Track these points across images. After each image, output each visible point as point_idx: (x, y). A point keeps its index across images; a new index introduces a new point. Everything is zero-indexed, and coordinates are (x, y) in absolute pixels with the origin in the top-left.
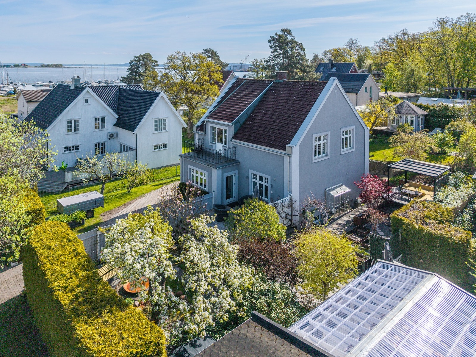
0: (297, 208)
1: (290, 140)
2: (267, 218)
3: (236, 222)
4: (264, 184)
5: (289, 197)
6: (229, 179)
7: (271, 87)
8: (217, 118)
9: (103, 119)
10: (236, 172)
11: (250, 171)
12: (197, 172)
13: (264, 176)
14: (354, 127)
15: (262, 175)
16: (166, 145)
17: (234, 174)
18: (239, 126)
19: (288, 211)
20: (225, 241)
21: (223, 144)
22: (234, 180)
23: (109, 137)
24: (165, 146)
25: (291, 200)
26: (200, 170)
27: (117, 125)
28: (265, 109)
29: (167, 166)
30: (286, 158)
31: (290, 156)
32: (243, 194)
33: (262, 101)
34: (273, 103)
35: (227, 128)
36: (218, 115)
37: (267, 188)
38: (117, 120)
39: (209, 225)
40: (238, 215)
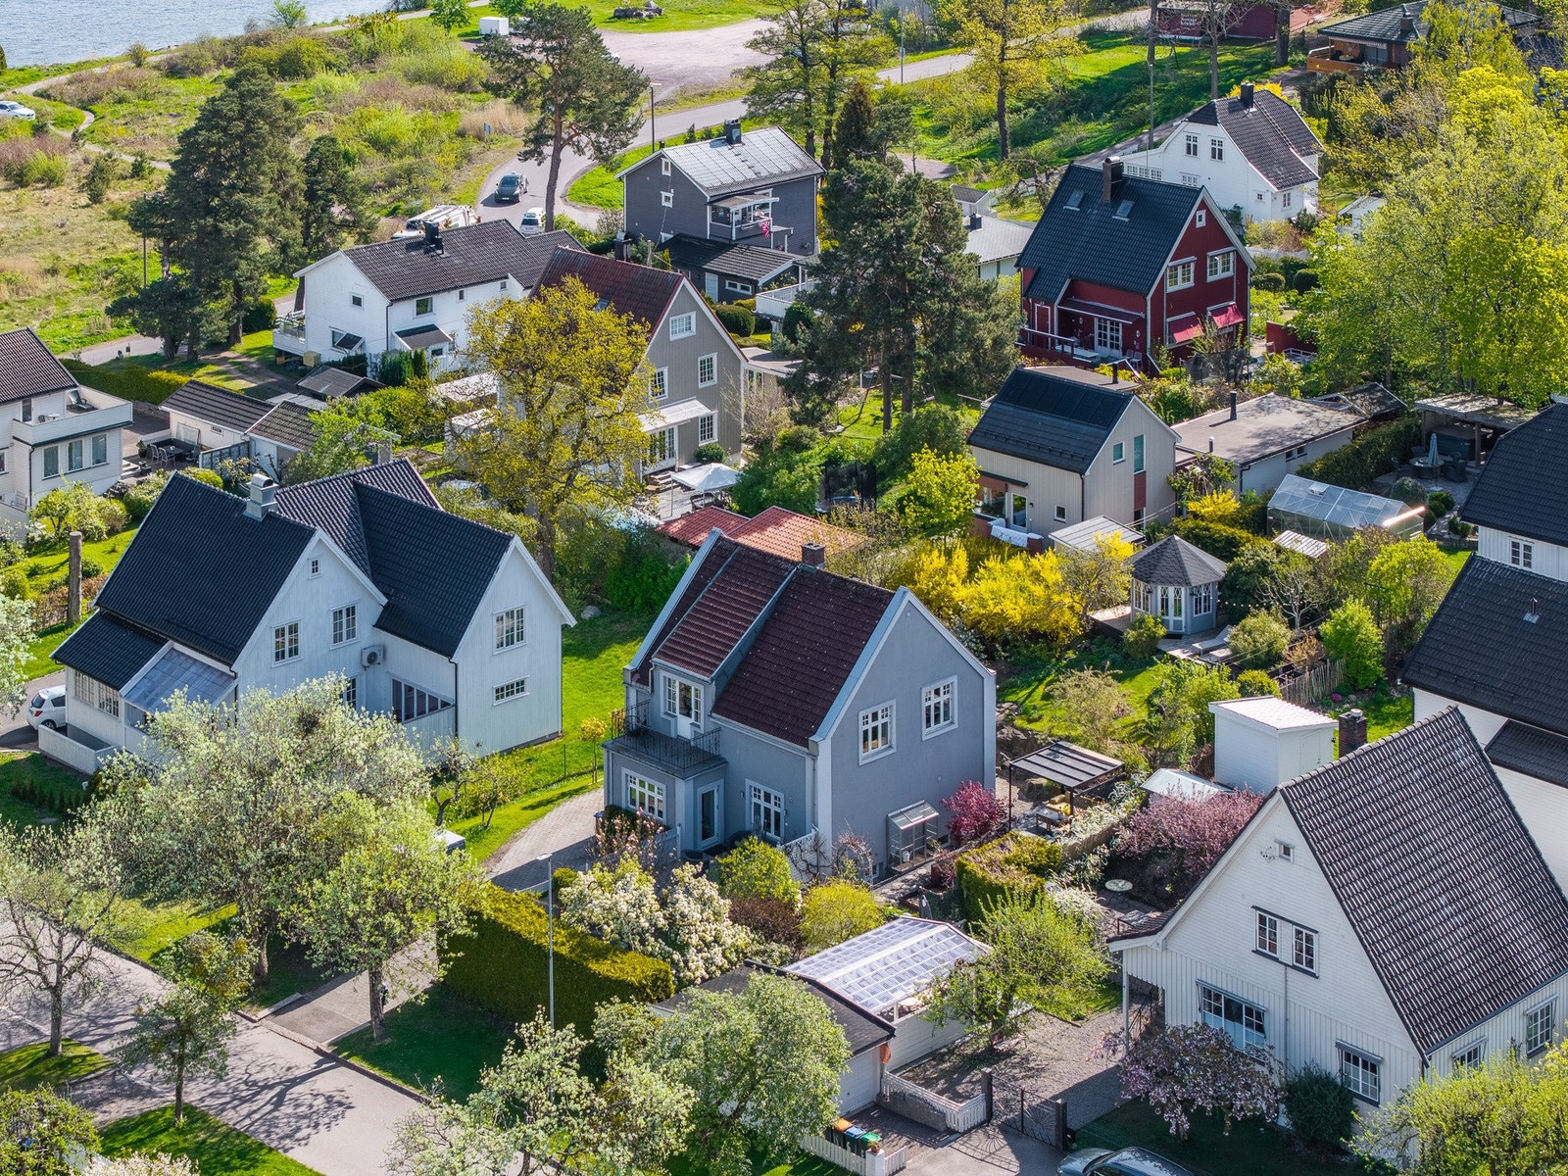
0: (829, 854)
1: (818, 726)
2: (770, 869)
3: (724, 876)
4: (773, 809)
5: (813, 833)
6: (707, 798)
7: (791, 581)
8: (678, 659)
9: (351, 611)
10: (721, 782)
11: (748, 782)
12: (642, 784)
13: (773, 793)
14: (954, 679)
15: (769, 790)
16: (523, 682)
17: (715, 787)
18: (724, 680)
19: (811, 857)
20: (715, 893)
21: (693, 720)
22: (717, 800)
23: (366, 663)
24: (520, 686)
25: (817, 839)
26: (648, 781)
27: (382, 624)
28: (777, 642)
29: (527, 745)
30: (808, 761)
31: (814, 757)
32: (734, 830)
33: (770, 621)
34: (792, 629)
35: (701, 688)
36: (681, 653)
37: (777, 815)
38: (381, 609)
39: (696, 876)
40: (727, 866)
